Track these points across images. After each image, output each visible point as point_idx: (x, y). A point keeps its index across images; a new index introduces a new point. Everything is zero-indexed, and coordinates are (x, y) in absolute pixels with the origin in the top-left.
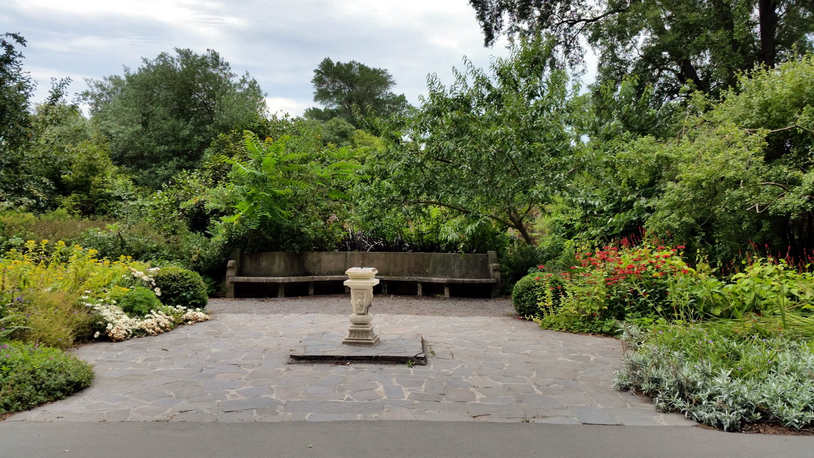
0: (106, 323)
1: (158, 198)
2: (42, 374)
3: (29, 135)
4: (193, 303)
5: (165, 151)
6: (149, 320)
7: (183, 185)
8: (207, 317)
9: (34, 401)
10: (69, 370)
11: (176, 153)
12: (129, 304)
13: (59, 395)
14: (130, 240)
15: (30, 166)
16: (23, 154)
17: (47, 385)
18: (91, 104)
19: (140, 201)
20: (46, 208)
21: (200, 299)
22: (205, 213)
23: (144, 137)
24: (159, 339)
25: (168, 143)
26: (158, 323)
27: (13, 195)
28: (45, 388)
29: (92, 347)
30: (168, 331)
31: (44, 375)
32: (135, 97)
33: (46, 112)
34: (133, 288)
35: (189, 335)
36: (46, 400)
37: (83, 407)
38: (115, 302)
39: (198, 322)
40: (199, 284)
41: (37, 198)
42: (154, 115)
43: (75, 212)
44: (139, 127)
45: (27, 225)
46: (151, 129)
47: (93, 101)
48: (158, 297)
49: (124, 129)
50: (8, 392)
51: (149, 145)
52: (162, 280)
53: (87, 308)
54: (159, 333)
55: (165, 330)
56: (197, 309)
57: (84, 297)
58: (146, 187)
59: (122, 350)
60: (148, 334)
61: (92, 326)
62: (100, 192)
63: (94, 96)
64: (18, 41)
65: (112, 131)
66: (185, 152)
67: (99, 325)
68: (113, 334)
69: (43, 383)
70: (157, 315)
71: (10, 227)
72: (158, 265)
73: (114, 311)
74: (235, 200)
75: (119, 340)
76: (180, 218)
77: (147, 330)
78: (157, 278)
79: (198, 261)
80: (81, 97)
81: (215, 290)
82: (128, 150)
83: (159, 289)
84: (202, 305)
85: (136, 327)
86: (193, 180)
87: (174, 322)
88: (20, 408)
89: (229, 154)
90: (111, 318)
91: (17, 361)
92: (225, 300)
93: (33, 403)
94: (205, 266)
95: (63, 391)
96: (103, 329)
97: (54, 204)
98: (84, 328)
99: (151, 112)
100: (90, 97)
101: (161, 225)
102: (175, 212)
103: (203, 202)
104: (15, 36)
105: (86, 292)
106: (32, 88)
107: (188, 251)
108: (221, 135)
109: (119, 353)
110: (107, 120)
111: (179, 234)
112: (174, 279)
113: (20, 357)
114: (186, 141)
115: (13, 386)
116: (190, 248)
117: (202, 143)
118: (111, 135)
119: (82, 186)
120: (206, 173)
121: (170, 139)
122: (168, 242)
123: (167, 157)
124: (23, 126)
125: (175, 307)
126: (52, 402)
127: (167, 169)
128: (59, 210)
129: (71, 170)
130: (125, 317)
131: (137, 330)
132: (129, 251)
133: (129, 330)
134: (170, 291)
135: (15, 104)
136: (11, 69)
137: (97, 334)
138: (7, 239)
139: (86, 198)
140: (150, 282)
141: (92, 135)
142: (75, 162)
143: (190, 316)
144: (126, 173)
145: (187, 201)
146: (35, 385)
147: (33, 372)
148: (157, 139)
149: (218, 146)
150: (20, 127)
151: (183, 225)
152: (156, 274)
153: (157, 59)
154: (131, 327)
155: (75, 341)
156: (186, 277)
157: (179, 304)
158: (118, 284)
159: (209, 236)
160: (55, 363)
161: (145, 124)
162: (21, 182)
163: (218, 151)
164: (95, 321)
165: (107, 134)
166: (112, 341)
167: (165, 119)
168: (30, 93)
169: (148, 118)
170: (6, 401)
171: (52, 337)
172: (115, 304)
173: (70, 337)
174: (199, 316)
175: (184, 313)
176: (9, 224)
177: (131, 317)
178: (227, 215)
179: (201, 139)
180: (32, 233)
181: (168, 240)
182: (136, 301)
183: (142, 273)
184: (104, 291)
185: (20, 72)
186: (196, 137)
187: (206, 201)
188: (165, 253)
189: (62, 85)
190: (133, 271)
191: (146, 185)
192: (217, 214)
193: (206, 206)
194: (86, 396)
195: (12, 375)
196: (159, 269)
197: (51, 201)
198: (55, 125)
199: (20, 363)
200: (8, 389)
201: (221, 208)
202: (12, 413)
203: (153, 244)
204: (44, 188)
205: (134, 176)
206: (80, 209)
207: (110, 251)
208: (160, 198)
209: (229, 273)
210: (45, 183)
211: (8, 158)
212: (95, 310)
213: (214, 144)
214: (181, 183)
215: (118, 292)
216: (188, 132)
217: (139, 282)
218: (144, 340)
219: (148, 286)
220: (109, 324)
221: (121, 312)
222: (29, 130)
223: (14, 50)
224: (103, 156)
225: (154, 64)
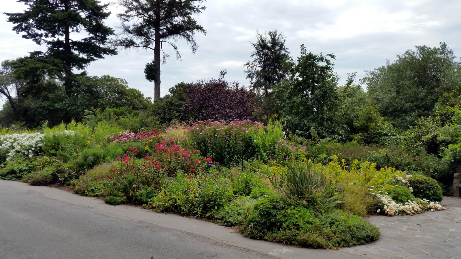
0: (384, 205)
1: (408, 134)
2: (354, 229)
3: (338, 104)
4: (433, 198)
5: (410, 106)
6: (407, 206)
7: (422, 126)
8: (443, 208)
9: (351, 243)
10: (367, 229)
11: (418, 107)
12: (395, 195)
13: (363, 242)
14: (393, 159)
15: (338, 119)
16: (334, 114)
17: (357, 236)
18: (367, 84)
19: (398, 136)
20: (346, 140)
21: (437, 196)
22: (436, 143)
23: (398, 99)
24: (414, 218)
25: (412, 102)
26: (413, 208)
27: (330, 134)
28: (356, 237)
29: (377, 218)
30: (419, 214)
31: (355, 229)
32: (392, 77)
33: (345, 91)
34: (397, 186)
35: (433, 218)
36: (356, 243)
37: (376, 251)
38: (388, 193)
39: (437, 210)
40: (437, 187)
41: (341, 135)
42: (403, 86)
43: (361, 142)
44: (395, 94)
45: (338, 149)
46: (402, 94)
47: (369, 82)
48: (412, 193)
49: (386, 96)
50: (339, 236)
51: (401, 104)
52: (414, 182)
53: (372, 195)
54: (414, 214)
55: (417, 213)
56: (436, 202)
57: (371, 189)
58: (399, 128)
59: (393, 222)
60: (407, 214)
61: (375, 206)
62: (374, 132)
63: (369, 79)
64: (332, 58)
65: (380, 98)
66: (422, 106)
67: (380, 205)
68: (388, 212)
69: (355, 234)
70: (412, 203)
71: (330, 150)
72: (410, 173)
73: (387, 198)
74: (457, 134)
75: (391, 216)
76: (421, 145)
77: (407, 211)
78: (410, 181)
79: (434, 173)
80: (362, 81)
81: (446, 191)
82: (389, 108)
83: (412, 188)
84: (439, 200)
85: (400, 209)
86: (429, 123)
87: (422, 209)
88: (345, 245)
89: (451, 105)
90: (386, 203)
91: (341, 220)
92: (453, 198)
93: (351, 244)
94: (439, 175)
95: (365, 240)
96: (382, 208)
97: (350, 138)
98: (372, 206)
99: (402, 84)
100: (367, 80)
101: (410, 150)
102: (418, 142)
103: (436, 136)
104: (330, 55)
105: (372, 186)
106: (338, 80)
107: (427, 165)
108: (446, 94)
109: (392, 223)
110: (377, 92)
111: (421, 155)
112: (421, 183)
113: (343, 218)
114: (422, 99)
115: (341, 233)
116: (428, 164)
117: (433, 99)
118: (379, 100)
119: (364, 128)
120: (437, 118)
121: (413, 99)
122: (415, 160)
123: (411, 110)
124: (334, 99)
125: (422, 199)
126: (360, 245)
127: (411, 117)
128: (353, 142)
129: (358, 120)
130: (394, 203)
131: (401, 211)
132: (392, 165)
133: (397, 210)
134: (419, 190)
135: (331, 89)
136: (329, 72)
137: (379, 211)
138: (329, 156)
139: (366, 135)
140: (407, 184)
141: (369, 100)
142: (360, 116)
143: (432, 206)
144: (388, 121)
145: (426, 135)
146: (351, 235)
147: (349, 227)
148: (405, 100)
149: (443, 101)
150: (334, 100)
151: (423, 150)
152: (410, 179)
153: (405, 54)
154: (397, 209)
155: (368, 213)
156: (428, 182)
157: (425, 198)
158: (388, 183)
159: (441, 157)
160: (360, 224)
161: (398, 92)
162: (334, 128)
163: (443, 103)
164: (377, 203)
165: (377, 99)
166: (387, 216)
167: (409, 88)
168: (337, 83)
169: (399, 88)
170: (338, 240)
171: (356, 210)
172: (387, 195)
173: (365, 211)
174: (438, 206)
175: (428, 204)
176: (329, 149)
177: (397, 203)
178: (452, 144)
179: (433, 97)
180: (341, 154)
181: (414, 159)
182: (399, 194)
183: (402, 178)
184: (381, 187)
185: (333, 73)
186: (430, 97)
187: (437, 135)
188: (413, 166)
189: (352, 76)
190: (396, 176)
191: (399, 127)
192: (446, 143)
193: (438, 138)
194: (377, 245)
195: (340, 227)
196: (411, 176)
197: (348, 137)
198: (350, 97)
199: (343, 221)
200: (338, 234)
201: (448, 140)
202: (341, 247)
203: (406, 161)
204: (345, 130)
205: (392, 122)
206: (364, 141)
207: (381, 164)
208: (409, 134)
209: (455, 181)
210: (345, 128)
211: (328, 116)
212: (377, 197)
213: (440, 100)
214: (421, 125)
215: (388, 188)
216: (424, 94)
217: (400, 183)
218: (405, 217)
219: (405, 186)
220: (385, 206)
221: (391, 200)
222: (337, 101)
223: (330, 62)
224: (375, 112)
225: (403, 57)
